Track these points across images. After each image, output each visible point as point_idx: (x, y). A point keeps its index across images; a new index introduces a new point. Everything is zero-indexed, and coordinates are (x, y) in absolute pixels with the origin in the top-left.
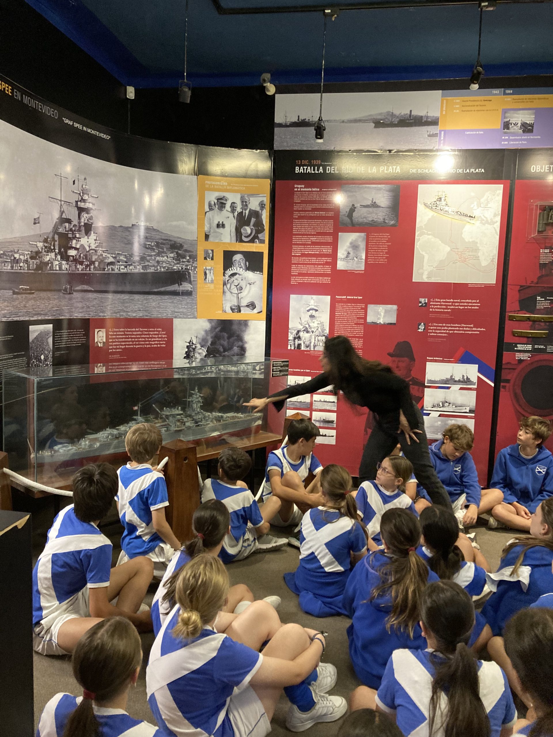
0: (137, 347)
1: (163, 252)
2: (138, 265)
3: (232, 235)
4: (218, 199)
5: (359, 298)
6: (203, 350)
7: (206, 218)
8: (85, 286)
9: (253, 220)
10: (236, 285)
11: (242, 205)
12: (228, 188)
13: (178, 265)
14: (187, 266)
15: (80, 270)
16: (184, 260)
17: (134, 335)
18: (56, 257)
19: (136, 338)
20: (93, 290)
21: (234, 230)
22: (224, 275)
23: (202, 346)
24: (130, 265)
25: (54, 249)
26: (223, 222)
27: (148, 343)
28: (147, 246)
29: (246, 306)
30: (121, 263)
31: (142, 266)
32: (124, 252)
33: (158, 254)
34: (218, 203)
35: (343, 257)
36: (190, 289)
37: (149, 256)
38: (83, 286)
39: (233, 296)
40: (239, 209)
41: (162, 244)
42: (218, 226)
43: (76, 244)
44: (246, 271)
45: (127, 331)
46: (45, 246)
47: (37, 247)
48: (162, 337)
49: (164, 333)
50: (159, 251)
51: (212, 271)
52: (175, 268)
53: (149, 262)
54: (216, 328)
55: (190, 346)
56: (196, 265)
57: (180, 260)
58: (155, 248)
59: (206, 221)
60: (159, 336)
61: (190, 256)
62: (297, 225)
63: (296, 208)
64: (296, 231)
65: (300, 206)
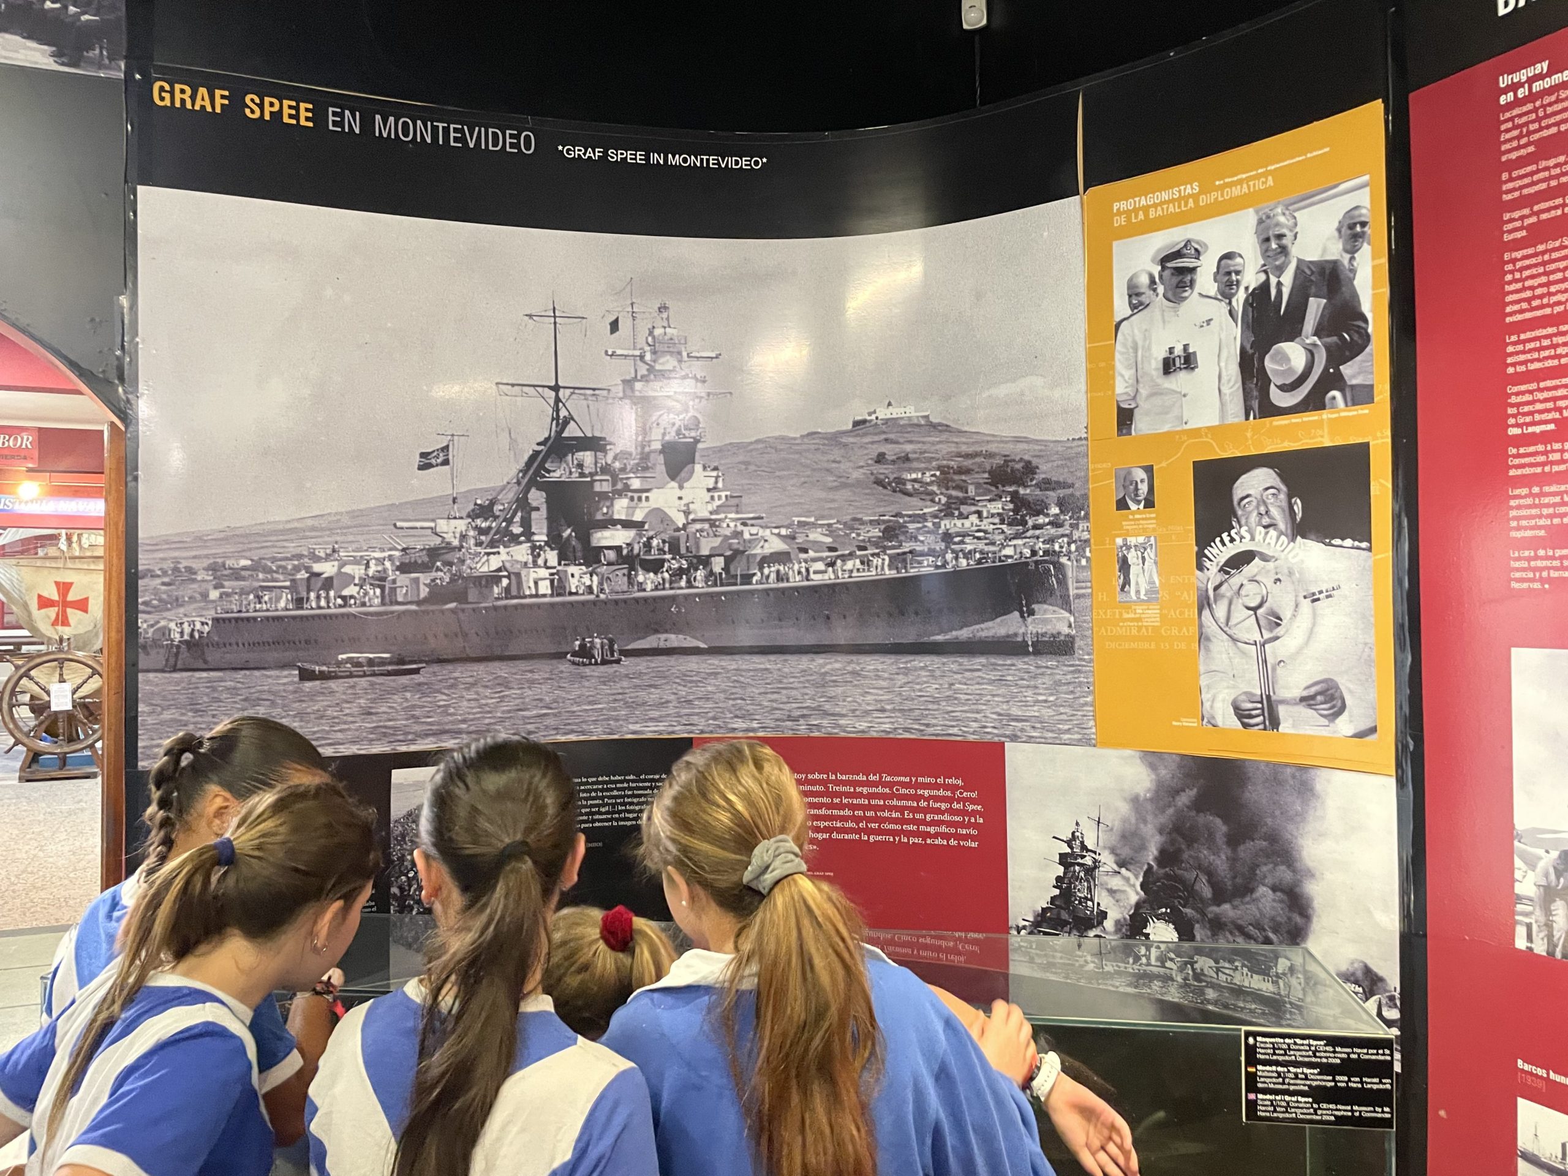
0: (872, 839)
1: (964, 501)
2: (878, 555)
3: (1225, 390)
4: (1164, 261)
6: (1127, 880)
7: (1119, 347)
8: (673, 636)
9: (1316, 307)
10: (1252, 605)
11: (1265, 253)
12: (1203, 200)
13: (1019, 542)
14: (1051, 540)
15: (649, 586)
16: (1041, 520)
17: (860, 795)
18: (536, 557)
19: (869, 807)
20: (703, 646)
21: (1233, 370)
22: (1200, 567)
23: (1122, 864)
24: (844, 558)
25: (528, 533)
26: (1186, 347)
27: (912, 828)
28: (909, 487)
29: (1303, 699)
30: (811, 554)
31: (891, 557)
32: (823, 517)
33: (948, 511)
34: (1167, 273)
36: (1066, 630)
37: (915, 518)
38: (663, 636)
39: (1244, 653)
40: (1251, 279)
41: (961, 471)
42: (1168, 366)
43: (631, 509)
44: (1293, 539)
45: (837, 783)
46: (476, 528)
47: (436, 534)
48: (963, 812)
49: (974, 795)
50: (949, 497)
51: (1150, 554)
52: (1009, 551)
53: (916, 539)
54: (1176, 792)
55: (1073, 855)
56: (1085, 536)
57: (1024, 523)
58: (935, 488)
59: (1117, 356)
60: (955, 806)
61: (1060, 504)
62: (1526, 273)
63: (1514, 190)
64: (1525, 305)
65: (1532, 174)
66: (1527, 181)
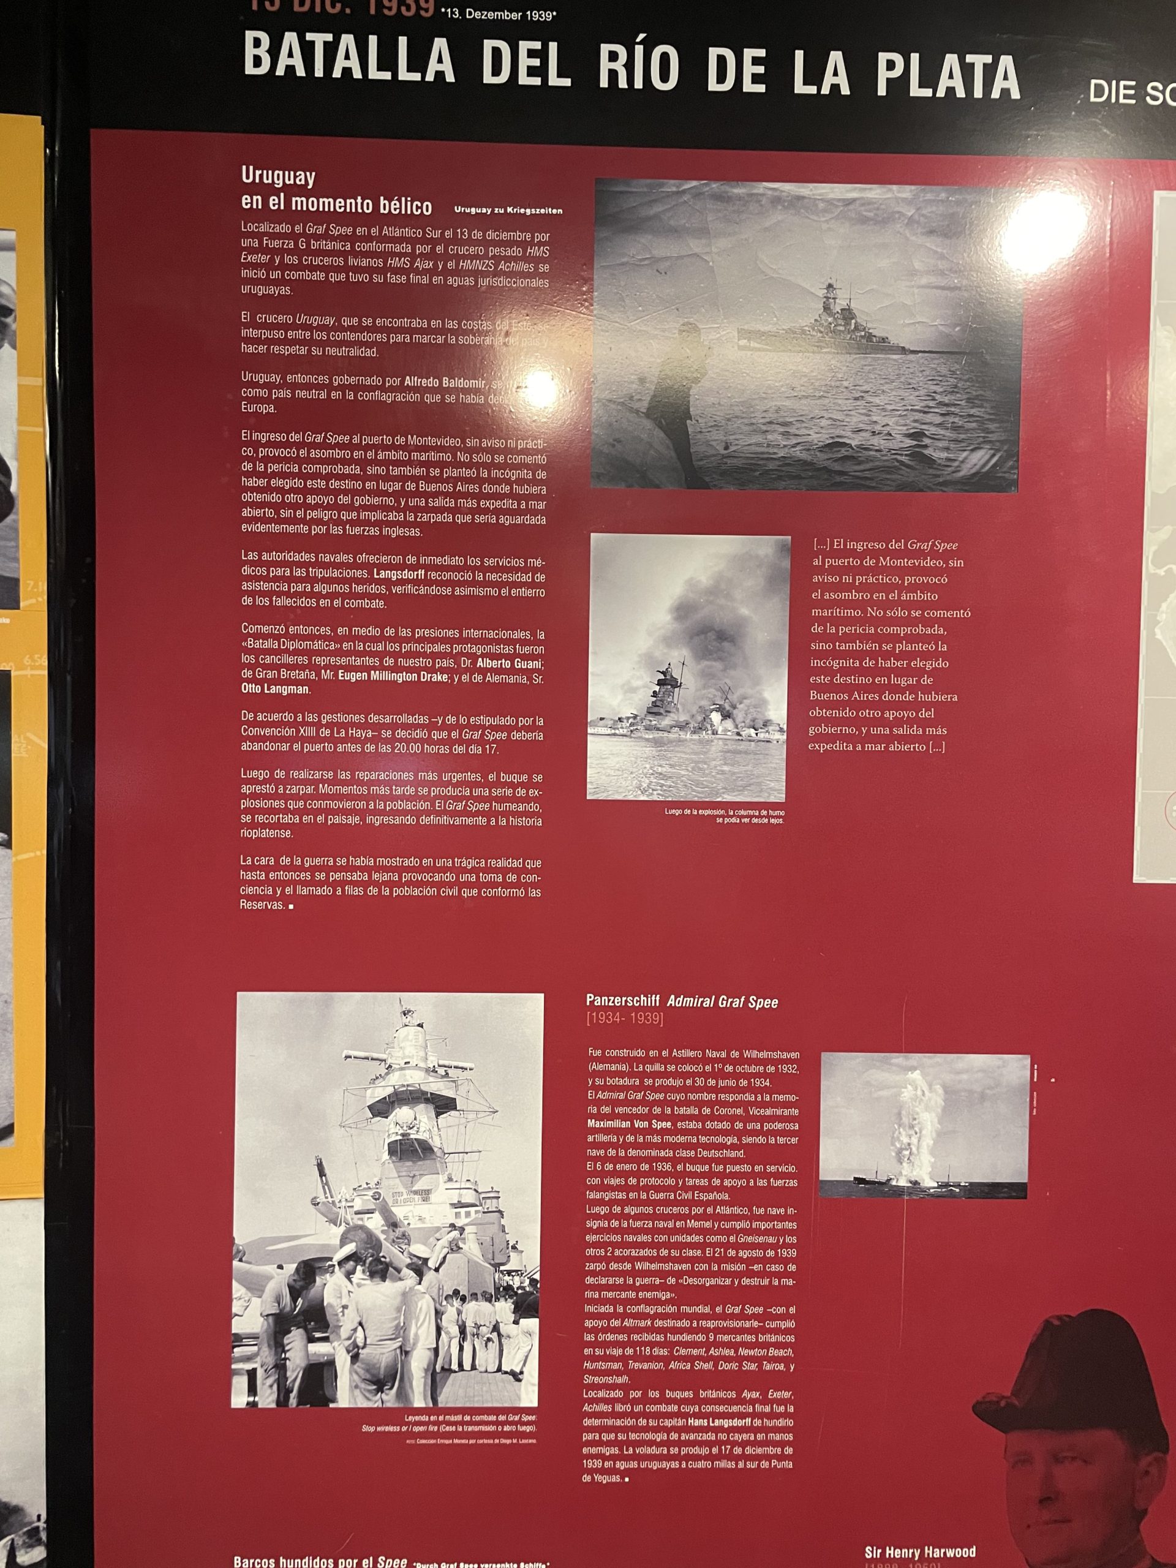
5: (757, 1004)
35: (627, 712)
62: (274, 467)
63: (257, 341)
64: (270, 513)
65: (286, 327)
66: (279, 334)
